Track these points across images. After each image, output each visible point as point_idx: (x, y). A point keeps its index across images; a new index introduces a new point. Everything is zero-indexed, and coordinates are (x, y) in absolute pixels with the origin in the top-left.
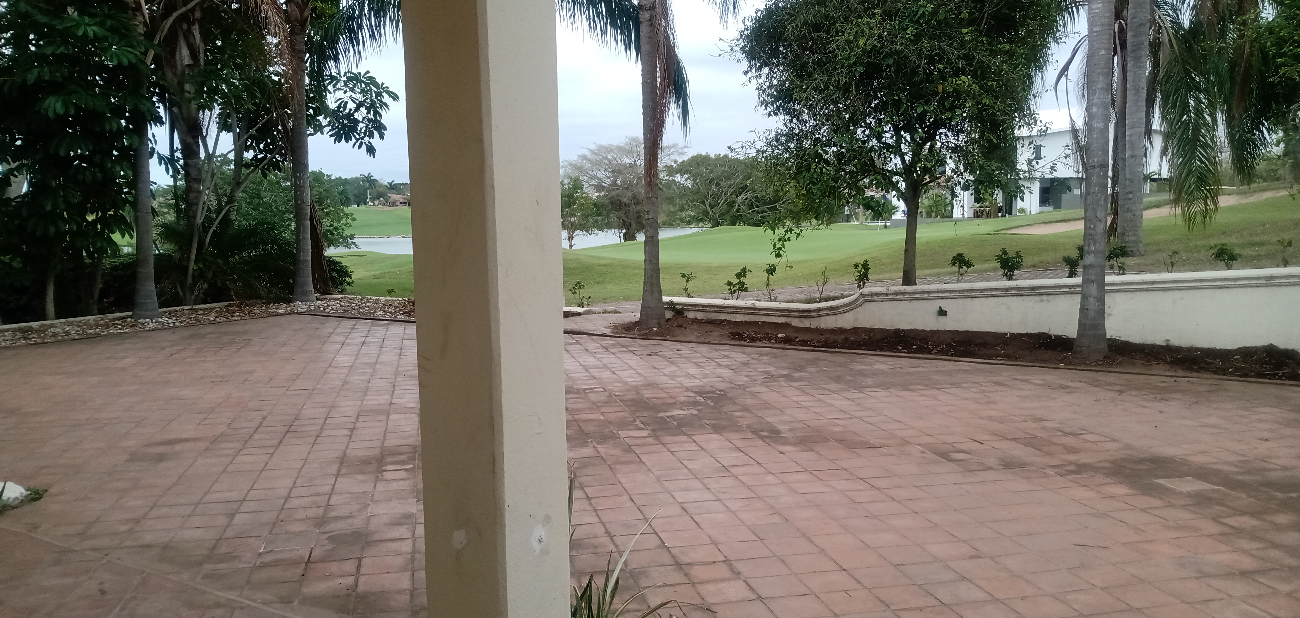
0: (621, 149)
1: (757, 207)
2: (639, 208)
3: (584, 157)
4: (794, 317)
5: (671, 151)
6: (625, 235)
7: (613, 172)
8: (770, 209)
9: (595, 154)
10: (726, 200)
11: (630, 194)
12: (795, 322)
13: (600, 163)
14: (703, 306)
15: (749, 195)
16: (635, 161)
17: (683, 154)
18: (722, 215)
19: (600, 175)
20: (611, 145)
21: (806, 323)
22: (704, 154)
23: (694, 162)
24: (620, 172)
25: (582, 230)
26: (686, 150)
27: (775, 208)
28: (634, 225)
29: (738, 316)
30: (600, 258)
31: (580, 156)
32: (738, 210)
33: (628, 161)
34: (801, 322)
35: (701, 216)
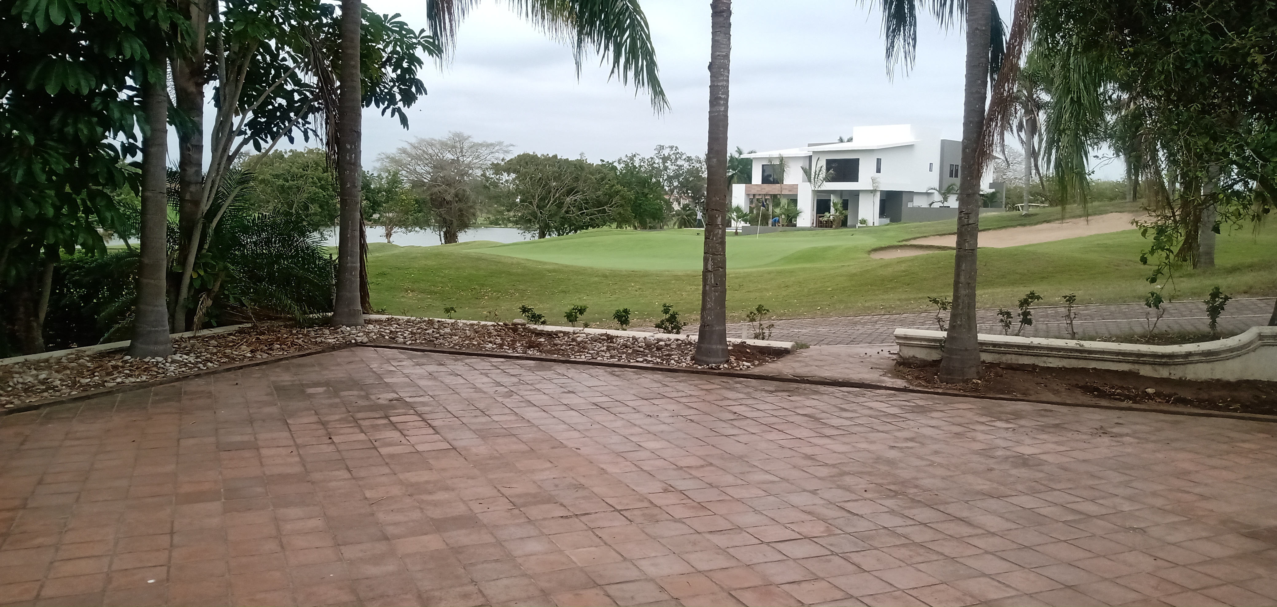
0: (444, 145)
1: (586, 209)
2: (461, 205)
3: (404, 151)
4: (1144, 363)
5: (496, 148)
6: (445, 233)
7: (435, 167)
8: (599, 212)
9: (415, 147)
10: (555, 201)
11: (453, 191)
12: (1146, 371)
13: (418, 158)
14: (995, 345)
15: (578, 197)
16: (458, 158)
17: (507, 152)
18: (551, 216)
19: (418, 169)
20: (433, 139)
21: (1164, 373)
22: (531, 153)
23: (523, 161)
24: (442, 168)
25: (400, 227)
26: (511, 148)
27: (604, 211)
28: (455, 223)
29: (1050, 360)
30: (545, 263)
31: (400, 149)
32: (567, 212)
33: (449, 156)
34: (1156, 370)
35: (529, 217)
